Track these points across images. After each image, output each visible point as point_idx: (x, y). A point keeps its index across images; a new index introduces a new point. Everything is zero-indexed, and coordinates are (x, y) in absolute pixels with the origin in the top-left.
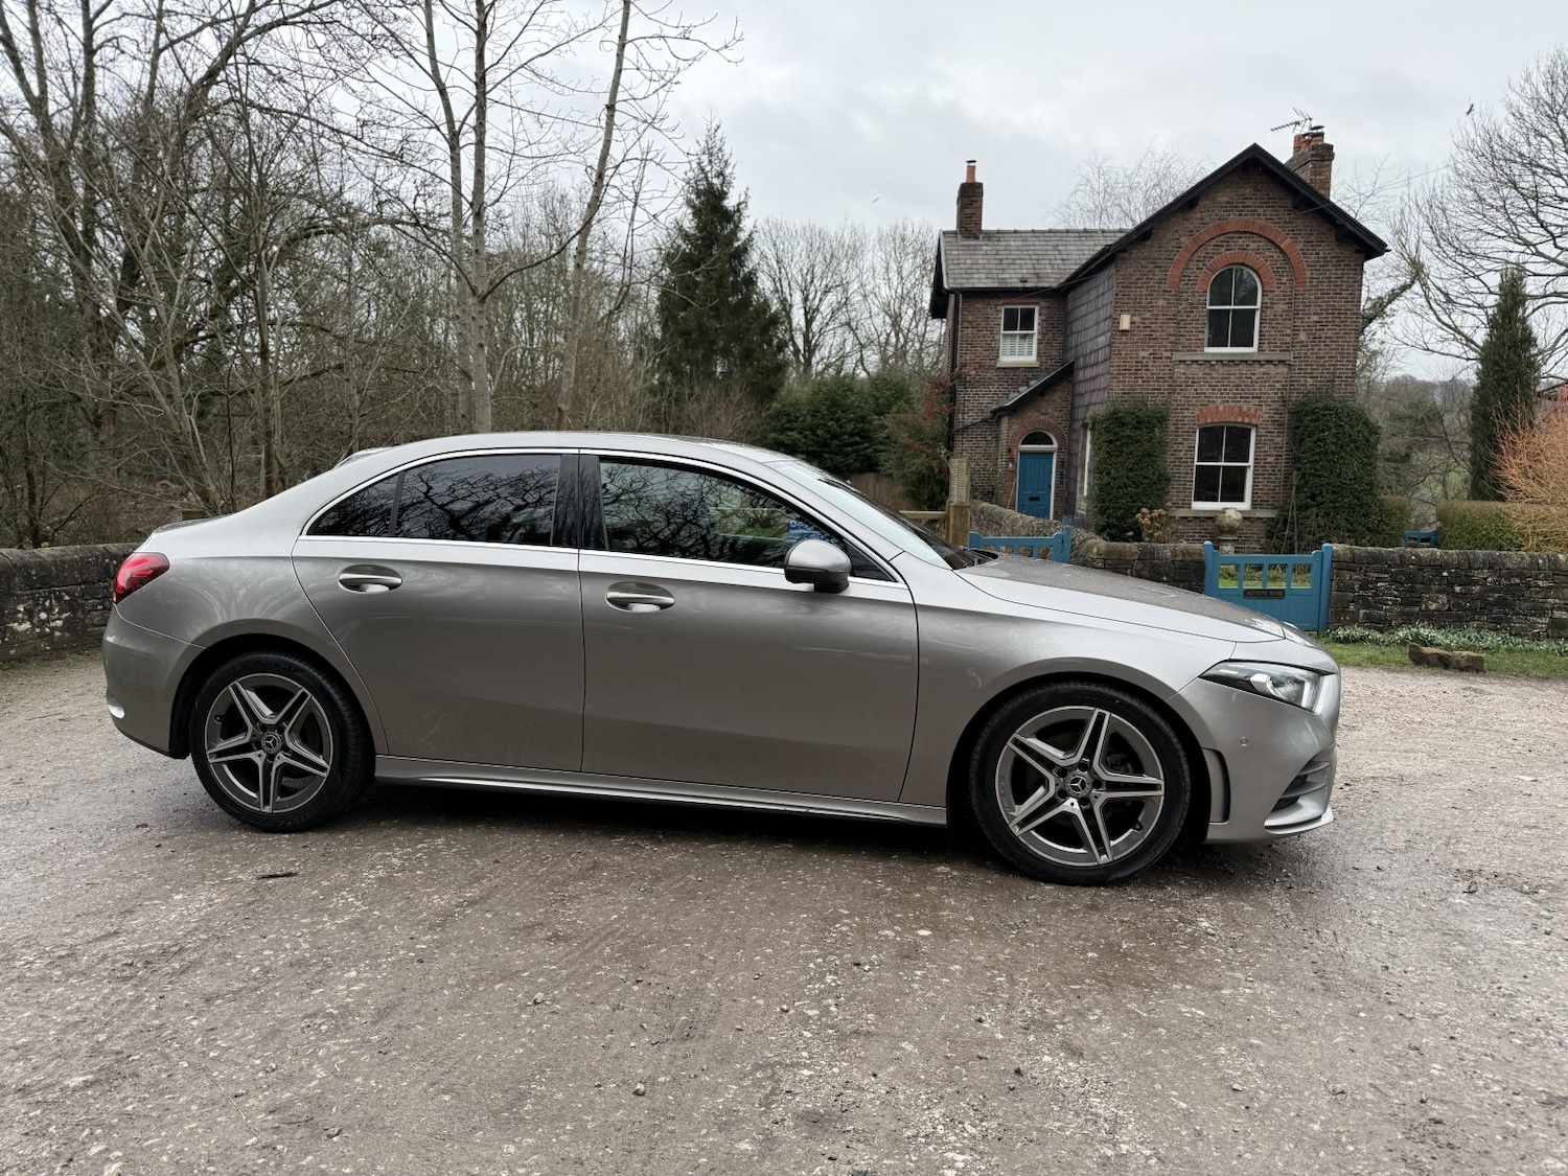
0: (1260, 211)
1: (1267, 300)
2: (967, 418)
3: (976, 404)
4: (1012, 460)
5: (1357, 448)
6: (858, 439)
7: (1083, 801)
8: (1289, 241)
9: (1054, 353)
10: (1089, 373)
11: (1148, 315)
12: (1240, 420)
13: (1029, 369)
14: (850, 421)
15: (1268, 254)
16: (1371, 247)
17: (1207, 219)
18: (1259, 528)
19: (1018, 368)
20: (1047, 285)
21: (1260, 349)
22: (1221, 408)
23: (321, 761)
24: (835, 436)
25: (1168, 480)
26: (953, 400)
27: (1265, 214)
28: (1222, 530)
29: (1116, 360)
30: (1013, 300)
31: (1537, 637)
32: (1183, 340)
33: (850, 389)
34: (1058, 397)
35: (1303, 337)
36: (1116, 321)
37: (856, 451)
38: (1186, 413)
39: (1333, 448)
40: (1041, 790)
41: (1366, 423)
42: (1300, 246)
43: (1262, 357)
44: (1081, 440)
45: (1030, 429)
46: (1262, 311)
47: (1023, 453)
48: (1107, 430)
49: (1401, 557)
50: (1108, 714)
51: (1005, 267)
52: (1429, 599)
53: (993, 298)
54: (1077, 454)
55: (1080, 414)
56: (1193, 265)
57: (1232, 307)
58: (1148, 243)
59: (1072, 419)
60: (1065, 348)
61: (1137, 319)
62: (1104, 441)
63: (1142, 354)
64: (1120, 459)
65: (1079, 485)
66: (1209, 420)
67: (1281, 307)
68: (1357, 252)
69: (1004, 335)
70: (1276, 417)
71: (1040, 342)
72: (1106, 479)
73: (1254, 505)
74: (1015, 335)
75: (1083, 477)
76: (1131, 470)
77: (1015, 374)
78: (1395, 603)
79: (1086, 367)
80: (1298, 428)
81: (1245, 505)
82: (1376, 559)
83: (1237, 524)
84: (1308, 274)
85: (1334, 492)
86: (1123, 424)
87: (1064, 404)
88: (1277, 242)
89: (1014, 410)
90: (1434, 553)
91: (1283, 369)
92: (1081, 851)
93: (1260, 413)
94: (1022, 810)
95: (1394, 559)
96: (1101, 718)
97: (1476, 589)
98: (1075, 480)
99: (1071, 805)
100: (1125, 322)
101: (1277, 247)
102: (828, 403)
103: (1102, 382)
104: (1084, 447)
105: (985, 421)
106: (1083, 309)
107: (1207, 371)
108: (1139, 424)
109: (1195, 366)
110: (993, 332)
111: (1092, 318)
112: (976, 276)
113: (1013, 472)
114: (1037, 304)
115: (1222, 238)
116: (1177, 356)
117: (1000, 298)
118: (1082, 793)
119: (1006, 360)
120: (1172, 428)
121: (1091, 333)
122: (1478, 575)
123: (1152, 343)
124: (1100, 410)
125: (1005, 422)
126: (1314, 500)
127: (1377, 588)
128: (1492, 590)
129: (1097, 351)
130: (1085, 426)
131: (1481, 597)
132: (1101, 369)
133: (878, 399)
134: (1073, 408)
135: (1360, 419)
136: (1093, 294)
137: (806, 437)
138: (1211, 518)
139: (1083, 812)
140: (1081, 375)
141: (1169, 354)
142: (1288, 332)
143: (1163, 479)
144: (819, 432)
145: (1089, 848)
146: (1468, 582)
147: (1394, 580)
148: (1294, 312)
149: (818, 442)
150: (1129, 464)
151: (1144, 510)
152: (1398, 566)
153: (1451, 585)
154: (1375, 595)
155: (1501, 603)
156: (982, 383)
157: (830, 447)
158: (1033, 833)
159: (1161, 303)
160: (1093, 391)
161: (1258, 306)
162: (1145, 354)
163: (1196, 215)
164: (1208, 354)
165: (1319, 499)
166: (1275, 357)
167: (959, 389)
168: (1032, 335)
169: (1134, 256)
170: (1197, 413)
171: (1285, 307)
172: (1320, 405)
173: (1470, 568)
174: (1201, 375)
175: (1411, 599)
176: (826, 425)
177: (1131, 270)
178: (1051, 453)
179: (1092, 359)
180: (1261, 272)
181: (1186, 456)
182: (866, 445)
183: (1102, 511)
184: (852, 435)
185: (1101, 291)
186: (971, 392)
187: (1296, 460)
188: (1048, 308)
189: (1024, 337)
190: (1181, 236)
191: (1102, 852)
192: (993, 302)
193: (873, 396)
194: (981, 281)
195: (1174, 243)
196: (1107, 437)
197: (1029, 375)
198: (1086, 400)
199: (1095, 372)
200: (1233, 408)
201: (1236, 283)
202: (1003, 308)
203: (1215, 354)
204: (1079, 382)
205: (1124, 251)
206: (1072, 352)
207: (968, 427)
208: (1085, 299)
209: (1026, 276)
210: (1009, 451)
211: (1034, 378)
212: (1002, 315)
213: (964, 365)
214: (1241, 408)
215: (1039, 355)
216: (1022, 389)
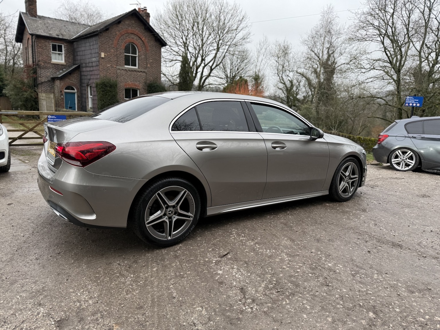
0: (137, 28)
1: (139, 54)
2: (42, 79)
3: (44, 75)
4: (62, 95)
8: (144, 38)
9: (71, 61)
10: (88, 69)
11: (109, 54)
12: (135, 87)
13: (62, 65)
15: (139, 41)
16: (163, 44)
17: (123, 28)
19: (59, 64)
20: (66, 38)
21: (138, 68)
22: (130, 83)
23: (189, 214)
26: (35, 72)
29: (101, 66)
30: (56, 42)
32: (119, 62)
34: (75, 76)
35: (149, 66)
36: (100, 54)
38: (121, 84)
42: (147, 40)
43: (139, 70)
44: (87, 89)
45: (67, 85)
46: (138, 57)
47: (66, 93)
48: (102, 87)
51: (50, 29)
53: (47, 39)
54: (85, 94)
55: (86, 81)
56: (120, 41)
57: (131, 55)
58: (108, 31)
59: (81, 83)
60: (74, 60)
61: (106, 54)
62: (101, 91)
63: (108, 65)
64: (106, 96)
65: (87, 104)
66: (127, 87)
67: (143, 57)
68: (160, 44)
69: (53, 53)
70: (144, 87)
71: (65, 57)
72: (103, 102)
74: (56, 53)
75: (88, 101)
76: (110, 100)
77: (57, 66)
79: (86, 67)
80: (150, 90)
84: (149, 48)
86: (106, 86)
87: (78, 78)
88: (141, 38)
89: (62, 78)
91: (144, 74)
92: (347, 194)
93: (140, 86)
94: (340, 188)
98: (86, 102)
100: (103, 55)
101: (141, 39)
103: (96, 72)
104: (88, 92)
105: (49, 81)
106: (83, 49)
107: (126, 72)
108: (111, 86)
109: (122, 71)
110: (48, 51)
111: (88, 52)
112: (40, 31)
113: (63, 98)
114: (63, 44)
115: (127, 34)
116: (118, 67)
117: (50, 40)
119: (54, 61)
120: (118, 88)
121: (88, 56)
123: (111, 62)
124: (98, 81)
125: (57, 83)
129: (92, 62)
130: (88, 85)
132: (95, 68)
134: (82, 79)
136: (88, 44)
139: (348, 185)
140: (84, 69)
141: (115, 66)
142: (145, 64)
145: (349, 193)
148: (146, 58)
150: (109, 98)
156: (46, 68)
158: (342, 192)
159: (112, 51)
160: (91, 75)
161: (137, 55)
162: (109, 65)
163: (120, 26)
164: (126, 68)
166: (143, 70)
167: (38, 69)
168: (62, 54)
169: (104, 35)
170: (124, 84)
171: (144, 57)
172: (156, 85)
174: (124, 73)
177: (103, 39)
178: (74, 93)
179: (90, 65)
180: (138, 46)
181: (122, 97)
185: (92, 44)
186: (43, 71)
188: (67, 46)
189: (59, 54)
190: (116, 31)
192: (48, 41)
194: (42, 33)
195: (115, 33)
196: (102, 89)
197: (63, 67)
198: (89, 77)
199: (92, 69)
200: (133, 84)
201: (131, 48)
202: (51, 43)
203: (127, 68)
204: (84, 71)
205: (101, 33)
206: (79, 61)
207: (43, 83)
208: (83, 45)
209: (58, 34)
210: (61, 91)
211: (65, 68)
212: (51, 46)
213: (39, 61)
214: (135, 84)
215: (65, 61)
216: (61, 71)
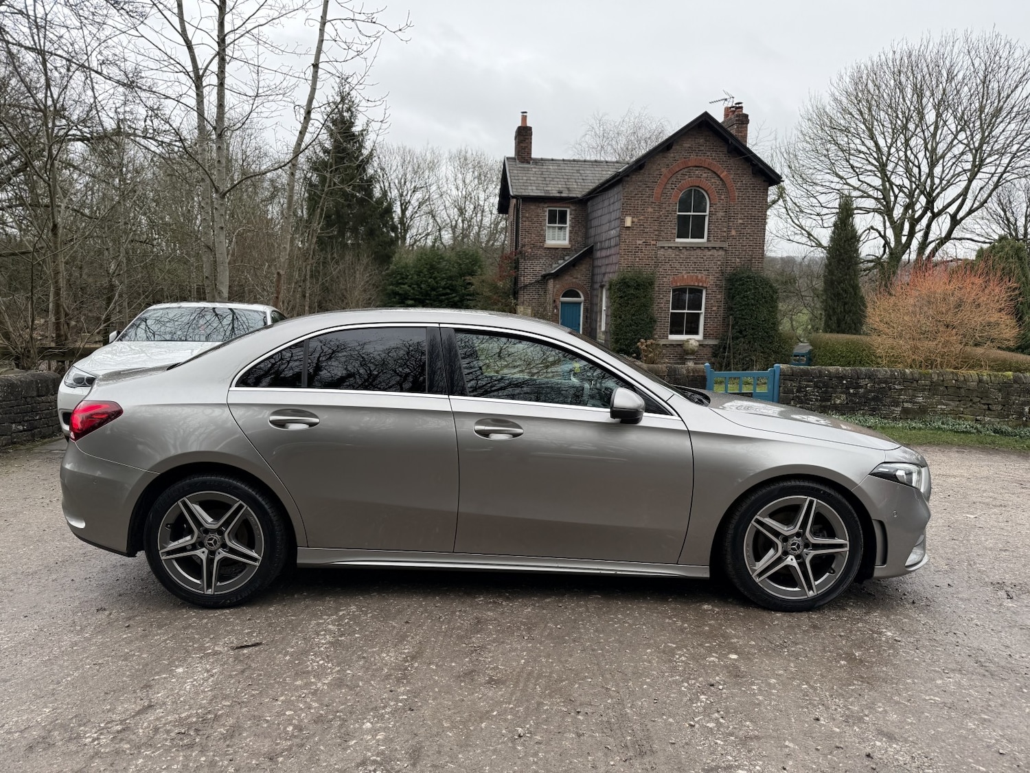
0: (709, 154)
1: (712, 210)
2: (526, 279)
3: (532, 270)
4: (556, 307)
5: (766, 302)
6: (448, 291)
7: (798, 557)
8: (725, 173)
9: (579, 239)
10: (604, 253)
11: (642, 218)
12: (697, 284)
13: (564, 249)
14: (443, 279)
15: (713, 181)
16: (772, 178)
17: (677, 158)
18: (708, 352)
19: (558, 248)
20: (574, 196)
21: (708, 240)
22: (685, 277)
23: (254, 554)
24: (433, 289)
25: (655, 321)
26: (517, 268)
27: (713, 157)
28: (687, 352)
29: (623, 245)
30: (556, 205)
31: (895, 419)
32: (663, 234)
33: (442, 258)
34: (583, 268)
35: (733, 233)
36: (623, 221)
37: (447, 299)
38: (665, 280)
39: (753, 301)
40: (772, 552)
41: (771, 287)
42: (732, 176)
43: (710, 245)
44: (600, 295)
45: (567, 288)
46: (710, 217)
47: (563, 303)
48: (619, 290)
49: (820, 372)
50: (815, 500)
51: (548, 183)
52: (836, 397)
53: (541, 202)
54: (597, 304)
55: (598, 278)
56: (669, 186)
57: (692, 213)
58: (642, 171)
59: (593, 282)
60: (586, 236)
61: (635, 220)
62: (617, 297)
63: (639, 242)
64: (627, 308)
65: (598, 324)
66: (679, 284)
67: (721, 214)
68: (764, 181)
69: (549, 227)
70: (718, 282)
71: (571, 232)
72: (619, 321)
73: (705, 336)
74: (554, 227)
75: (601, 319)
76: (634, 315)
77: (555, 252)
78: (817, 400)
79: (601, 249)
80: (731, 289)
81: (700, 337)
82: (806, 373)
83: (696, 349)
84: (737, 194)
85: (753, 329)
86: (629, 286)
87: (588, 272)
88: (718, 173)
89: (557, 275)
90: (838, 369)
91: (721, 253)
92: (797, 589)
93: (708, 280)
94: (761, 565)
95: (815, 373)
96: (811, 503)
97: (862, 391)
98: (596, 321)
99: (791, 561)
100: (628, 222)
101: (719, 176)
102: (428, 266)
103: (614, 259)
104: (601, 300)
105: (538, 282)
106: (599, 213)
107: (677, 253)
108: (638, 286)
109: (670, 250)
110: (541, 224)
111: (605, 219)
112: (530, 188)
113: (557, 315)
114: (568, 207)
115: (686, 170)
116: (660, 244)
117: (546, 203)
118: (798, 552)
119: (550, 242)
120: (657, 289)
121: (606, 228)
122: (862, 382)
123: (645, 235)
124: (614, 277)
125: (551, 283)
126: (741, 333)
127: (806, 391)
128: (871, 391)
129: (610, 239)
130: (602, 287)
131: (864, 395)
132: (613, 251)
133: (460, 265)
134: (593, 275)
135: (766, 282)
136: (606, 203)
137: (413, 289)
138: (680, 345)
139: (799, 564)
140: (598, 254)
141: (654, 242)
142: (725, 229)
143: (653, 321)
144: (423, 286)
145: (802, 587)
146: (858, 387)
147: (816, 386)
148: (729, 217)
149: (421, 293)
150: (632, 311)
151: (642, 340)
152: (818, 377)
153: (848, 388)
154: (806, 395)
155: (875, 399)
156: (535, 257)
157: (430, 295)
158: (768, 581)
159: (650, 210)
160: (607, 265)
161: (707, 213)
162: (641, 242)
163: (671, 155)
164: (677, 243)
165: (744, 333)
166: (718, 245)
167: (522, 261)
168: (565, 227)
169: (634, 179)
170: (671, 279)
171: (723, 214)
172: (745, 275)
173: (858, 378)
174: (673, 255)
175: (826, 397)
176: (426, 281)
177: (631, 189)
178: (580, 303)
179: (607, 244)
180: (709, 192)
181: (664, 307)
182: (454, 295)
183: (617, 341)
184: (444, 288)
185: (612, 201)
186: (529, 263)
187: (731, 309)
188: (575, 210)
189: (560, 228)
190: (662, 168)
191: (810, 588)
192: (541, 205)
193: (458, 263)
194: (533, 191)
195: (657, 172)
196: (619, 294)
197: (565, 253)
198: (603, 270)
199: (608, 252)
200: (692, 277)
201: (694, 199)
202: (547, 209)
203: (681, 243)
204: (597, 259)
205: (628, 176)
206: (592, 239)
207: (527, 286)
208: (600, 206)
209: (561, 189)
210: (554, 301)
211: (568, 255)
212: (547, 214)
213: (524, 246)
214: (697, 277)
215: (570, 241)
216: (560, 262)
